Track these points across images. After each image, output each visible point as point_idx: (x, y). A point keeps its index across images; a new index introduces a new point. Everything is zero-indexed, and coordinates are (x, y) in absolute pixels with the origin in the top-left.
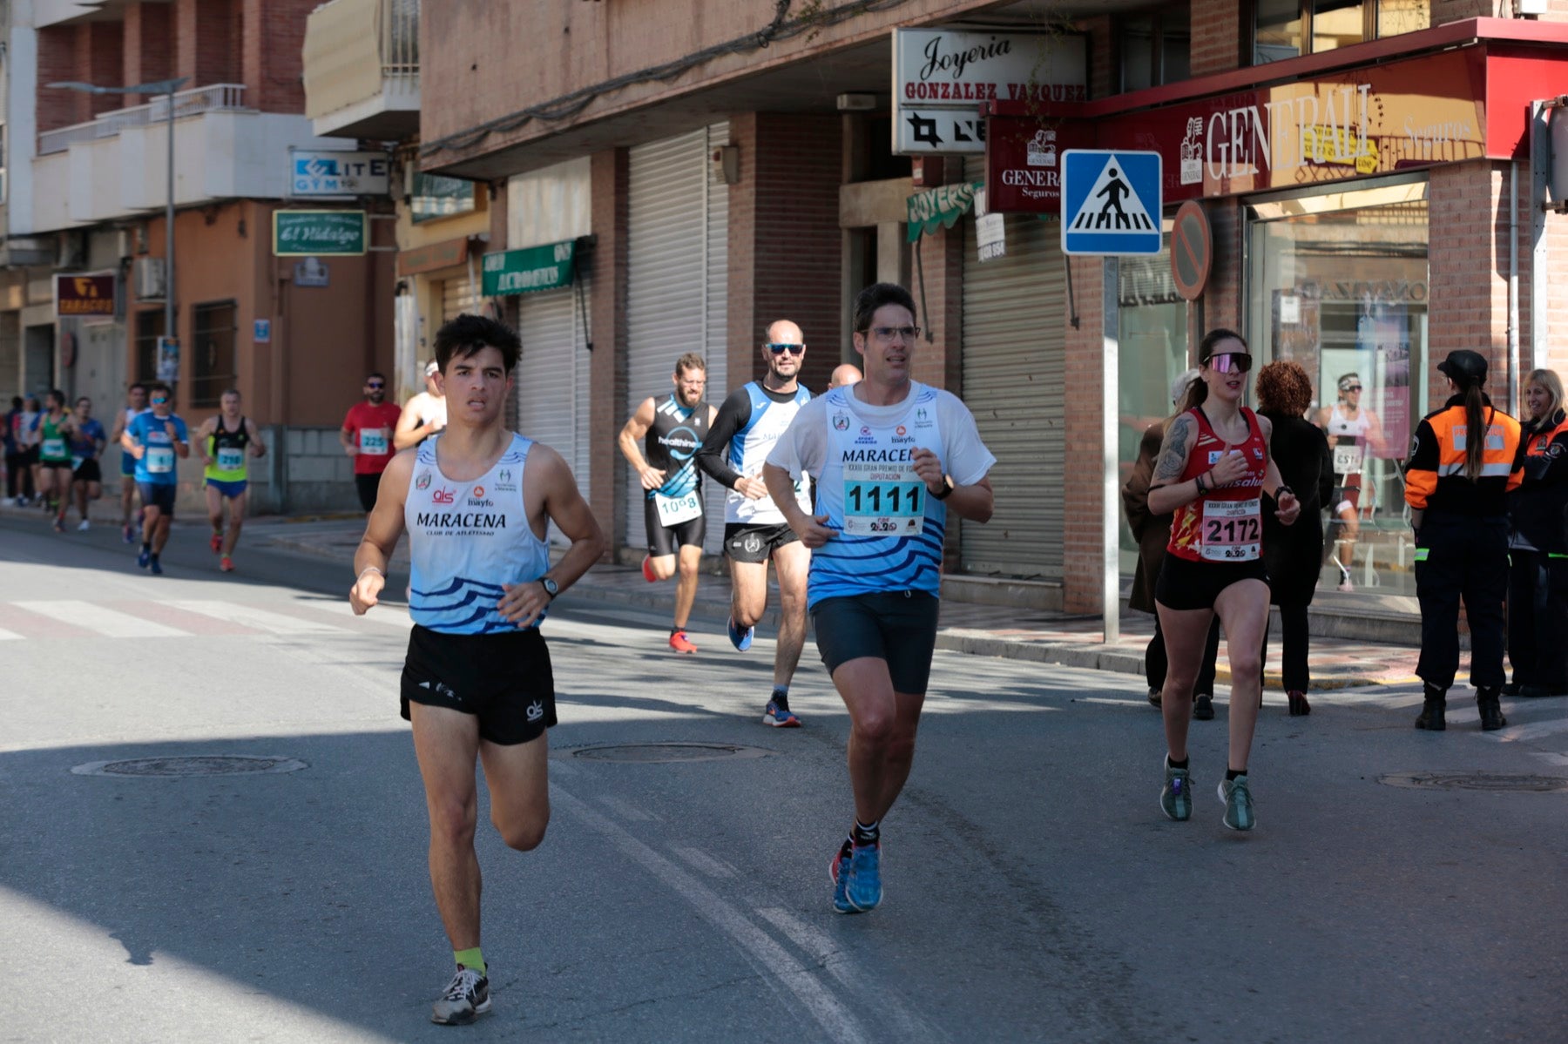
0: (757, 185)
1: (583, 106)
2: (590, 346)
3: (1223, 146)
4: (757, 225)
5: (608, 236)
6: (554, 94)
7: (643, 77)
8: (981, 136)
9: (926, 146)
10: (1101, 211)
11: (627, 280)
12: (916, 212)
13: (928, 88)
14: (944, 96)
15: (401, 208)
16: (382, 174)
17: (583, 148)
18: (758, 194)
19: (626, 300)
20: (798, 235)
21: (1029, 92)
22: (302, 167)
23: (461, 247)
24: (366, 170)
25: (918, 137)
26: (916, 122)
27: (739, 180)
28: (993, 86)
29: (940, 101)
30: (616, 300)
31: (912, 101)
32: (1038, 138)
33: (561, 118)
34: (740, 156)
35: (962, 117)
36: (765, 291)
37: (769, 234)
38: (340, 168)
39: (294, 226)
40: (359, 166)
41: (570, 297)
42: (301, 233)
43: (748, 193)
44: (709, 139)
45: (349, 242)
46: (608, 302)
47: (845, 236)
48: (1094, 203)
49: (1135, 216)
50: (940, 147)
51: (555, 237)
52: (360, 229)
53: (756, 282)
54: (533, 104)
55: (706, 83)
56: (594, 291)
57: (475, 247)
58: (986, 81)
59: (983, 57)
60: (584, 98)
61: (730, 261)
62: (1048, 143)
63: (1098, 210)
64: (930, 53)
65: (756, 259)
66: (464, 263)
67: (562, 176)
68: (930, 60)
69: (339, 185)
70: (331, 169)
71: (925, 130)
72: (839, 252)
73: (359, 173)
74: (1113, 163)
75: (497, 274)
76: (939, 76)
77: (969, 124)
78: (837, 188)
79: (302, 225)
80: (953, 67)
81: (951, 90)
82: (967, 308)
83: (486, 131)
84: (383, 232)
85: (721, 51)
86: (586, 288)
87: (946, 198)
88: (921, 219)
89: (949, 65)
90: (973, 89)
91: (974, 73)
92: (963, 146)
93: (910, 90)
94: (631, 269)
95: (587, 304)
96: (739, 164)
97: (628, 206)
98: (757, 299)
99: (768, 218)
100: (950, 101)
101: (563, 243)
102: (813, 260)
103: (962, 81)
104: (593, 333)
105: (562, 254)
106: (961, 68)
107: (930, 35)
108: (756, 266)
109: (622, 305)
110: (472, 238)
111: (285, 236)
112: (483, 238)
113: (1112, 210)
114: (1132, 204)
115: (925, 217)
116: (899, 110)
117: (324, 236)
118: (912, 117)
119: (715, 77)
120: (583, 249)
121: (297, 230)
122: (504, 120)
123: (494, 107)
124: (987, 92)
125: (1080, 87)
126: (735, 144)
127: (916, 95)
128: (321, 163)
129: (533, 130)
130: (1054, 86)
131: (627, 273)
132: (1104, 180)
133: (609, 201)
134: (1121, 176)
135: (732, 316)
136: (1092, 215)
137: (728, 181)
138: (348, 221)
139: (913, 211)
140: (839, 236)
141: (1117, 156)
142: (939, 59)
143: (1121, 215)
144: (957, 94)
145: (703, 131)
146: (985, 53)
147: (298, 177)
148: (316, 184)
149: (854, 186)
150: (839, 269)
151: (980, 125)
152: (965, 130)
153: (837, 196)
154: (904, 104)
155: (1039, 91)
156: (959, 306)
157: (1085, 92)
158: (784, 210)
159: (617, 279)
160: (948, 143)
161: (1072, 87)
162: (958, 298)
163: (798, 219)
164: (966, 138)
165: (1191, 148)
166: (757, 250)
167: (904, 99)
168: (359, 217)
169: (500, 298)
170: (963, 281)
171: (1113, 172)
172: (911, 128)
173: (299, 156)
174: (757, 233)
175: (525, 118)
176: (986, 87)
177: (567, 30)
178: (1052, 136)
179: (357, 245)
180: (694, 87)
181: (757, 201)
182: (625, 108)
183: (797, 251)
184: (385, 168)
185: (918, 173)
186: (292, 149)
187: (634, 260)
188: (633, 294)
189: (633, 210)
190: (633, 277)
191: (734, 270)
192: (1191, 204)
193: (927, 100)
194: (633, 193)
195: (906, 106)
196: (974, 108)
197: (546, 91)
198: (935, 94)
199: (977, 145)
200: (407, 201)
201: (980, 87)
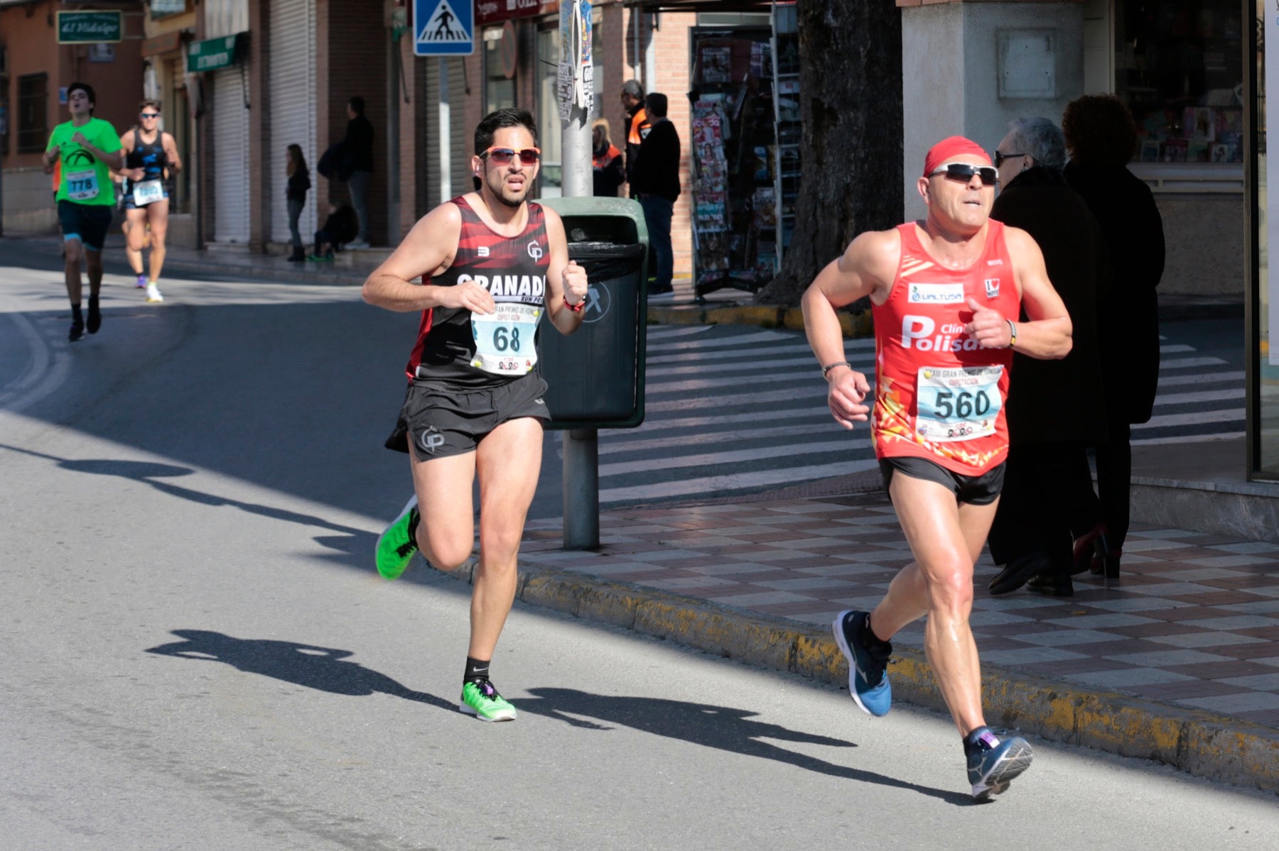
2: (248, 106)
4: (330, 27)
5: (257, 32)
11: (269, 62)
12: (396, 22)
18: (330, 6)
19: (268, 75)
20: (357, 33)
23: (175, 39)
30: (262, 75)
36: (335, 70)
39: (71, 22)
41: (238, 73)
42: (76, 27)
43: (324, 5)
45: (110, 33)
46: (257, 76)
47: (389, 36)
48: (433, 25)
49: (457, 33)
51: (226, 32)
52: (118, 23)
53: (330, 65)
56: (250, 68)
57: (186, 38)
61: (317, 50)
65: (330, 49)
66: (178, 49)
72: (384, 44)
75: (197, 56)
79: (77, 22)
82: (428, 82)
84: (138, 26)
86: (246, 67)
88: (398, 26)
94: (272, 54)
95: (246, 78)
97: (269, 12)
98: (330, 75)
101: (230, 37)
102: (368, 49)
104: (249, 98)
105: (230, 44)
108: (330, 54)
109: (266, 79)
110: (183, 31)
111: (65, 29)
112: (192, 31)
114: (455, 25)
115: (401, 25)
117: (93, 29)
120: (242, 39)
121: (73, 25)
131: (269, 56)
132: (438, 11)
133: (257, 8)
134: (449, 9)
135: (318, 86)
136: (431, 33)
138: (110, 18)
143: (449, 32)
153: (382, 7)
156: (423, 81)
158: (348, 17)
159: (262, 61)
162: (422, 76)
163: (357, 22)
166: (330, 43)
168: (117, 15)
169: (201, 74)
170: (425, 65)
171: (444, 7)
174: (330, 32)
179: (115, 35)
183: (357, 43)
187: (272, 48)
188: (273, 71)
189: (272, 15)
190: (273, 59)
191: (319, 56)
192: (508, 22)
194: (272, 3)
200: (149, 3)
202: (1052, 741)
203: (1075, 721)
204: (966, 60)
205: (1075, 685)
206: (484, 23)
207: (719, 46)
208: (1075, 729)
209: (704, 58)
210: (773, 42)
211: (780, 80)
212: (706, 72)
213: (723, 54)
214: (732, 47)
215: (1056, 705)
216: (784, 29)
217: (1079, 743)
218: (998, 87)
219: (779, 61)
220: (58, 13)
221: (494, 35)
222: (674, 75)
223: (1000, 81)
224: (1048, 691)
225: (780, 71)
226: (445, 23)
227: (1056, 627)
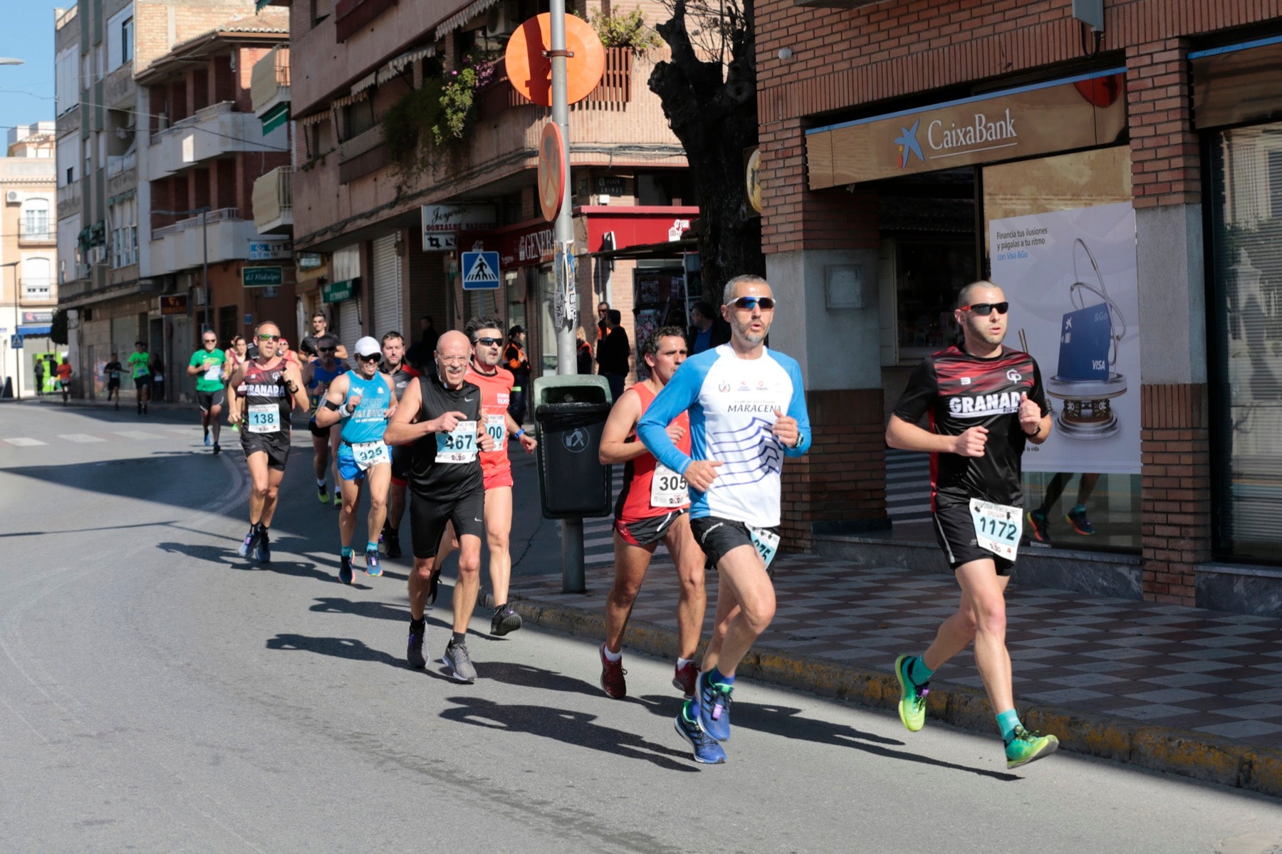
0: (410, 257)
1: (344, 226)
2: (360, 324)
3: (530, 247)
4: (411, 274)
5: (365, 277)
6: (335, 221)
7: (362, 216)
8: (454, 243)
9: (435, 248)
11: (373, 296)
13: (435, 227)
14: (442, 229)
15: (297, 264)
16: (288, 250)
17: (353, 241)
18: (410, 261)
19: (373, 304)
20: (427, 277)
21: (474, 226)
22: (253, 248)
23: (316, 282)
24: (282, 248)
25: (432, 245)
26: (431, 240)
27: (404, 255)
28: (460, 225)
29: (440, 231)
30: (370, 304)
31: (429, 232)
33: (337, 231)
34: (404, 245)
35: (448, 237)
36: (414, 299)
37: (415, 279)
38: (270, 248)
39: (251, 274)
40: (279, 247)
41: (354, 303)
42: (255, 277)
43: (407, 260)
44: (397, 238)
45: (276, 280)
46: (366, 305)
48: (474, 271)
49: (490, 275)
50: (441, 248)
51: (346, 278)
52: (280, 274)
53: (411, 297)
54: (329, 225)
55: (379, 220)
56: (362, 300)
57: (322, 282)
58: (457, 223)
60: (343, 223)
61: (402, 288)
63: (476, 273)
64: (436, 214)
65: (411, 287)
66: (317, 289)
67: (350, 251)
68: (436, 216)
69: (270, 255)
70: (266, 248)
71: (434, 242)
73: (279, 249)
74: (481, 256)
75: (329, 293)
76: (439, 222)
77: (451, 239)
79: (255, 274)
80: (445, 219)
81: (444, 227)
83: (314, 236)
84: (292, 276)
85: (382, 208)
86: (359, 299)
88: (453, 272)
89: (443, 218)
90: (452, 226)
91: (453, 220)
92: (449, 248)
93: (428, 228)
94: (375, 291)
95: (359, 305)
96: (404, 248)
97: (373, 265)
98: (411, 302)
99: (415, 270)
100: (444, 231)
101: (349, 281)
102: (434, 286)
103: (448, 223)
104: (362, 318)
105: (349, 285)
106: (448, 219)
107: (436, 207)
108: (411, 290)
109: (371, 306)
110: (320, 278)
111: (247, 278)
112: (325, 278)
113: (481, 273)
114: (488, 271)
116: (425, 235)
117: (264, 278)
118: (429, 238)
120: (356, 282)
121: (253, 276)
122: (320, 231)
123: (317, 226)
124: (458, 227)
125: (494, 224)
126: (403, 241)
127: (431, 230)
128: (262, 246)
129: (328, 236)
130: (484, 224)
131: (373, 292)
132: (477, 262)
133: (366, 262)
134: (484, 261)
135: (404, 310)
136: (473, 276)
137: (401, 256)
138: (275, 271)
140: (445, 276)
141: (483, 254)
142: (439, 215)
143: (484, 275)
144: (446, 228)
145: (394, 235)
146: (456, 213)
147: (252, 253)
148: (259, 255)
151: (455, 239)
152: (450, 242)
155: (478, 226)
156: (469, 306)
157: (496, 225)
158: (421, 267)
159: (369, 295)
160: (443, 246)
163: (427, 270)
164: (450, 245)
165: (521, 247)
166: (411, 283)
167: (426, 231)
168: (279, 269)
169: (332, 303)
170: (470, 295)
171: (481, 260)
172: (429, 242)
173: (252, 243)
174: (410, 278)
175: (325, 231)
176: (458, 225)
177: (338, 196)
178: (481, 243)
179: (278, 281)
181: (410, 264)
183: (427, 283)
184: (290, 247)
185: (452, 255)
186: (249, 240)
187: (375, 287)
188: (376, 301)
189: (375, 266)
190: (375, 294)
191: (404, 291)
192: (520, 268)
193: (435, 231)
194: (375, 259)
195: (427, 234)
196: (453, 233)
197: (332, 220)
198: (438, 229)
199: (453, 247)
200: (299, 261)
201: (455, 225)
202: (868, 706)
203: (883, 693)
204: (806, 285)
205: (882, 671)
206: (506, 269)
207: (652, 280)
208: (882, 698)
209: (643, 288)
210: (685, 277)
211: (690, 300)
212: (644, 296)
213: (654, 285)
214: (660, 280)
215: (870, 684)
216: (692, 269)
217: (885, 707)
218: (826, 301)
219: (689, 289)
220: (243, 268)
221: (511, 276)
222: (624, 298)
223: (827, 298)
224: (865, 675)
225: (690, 295)
226: (481, 269)
227: (868, 636)
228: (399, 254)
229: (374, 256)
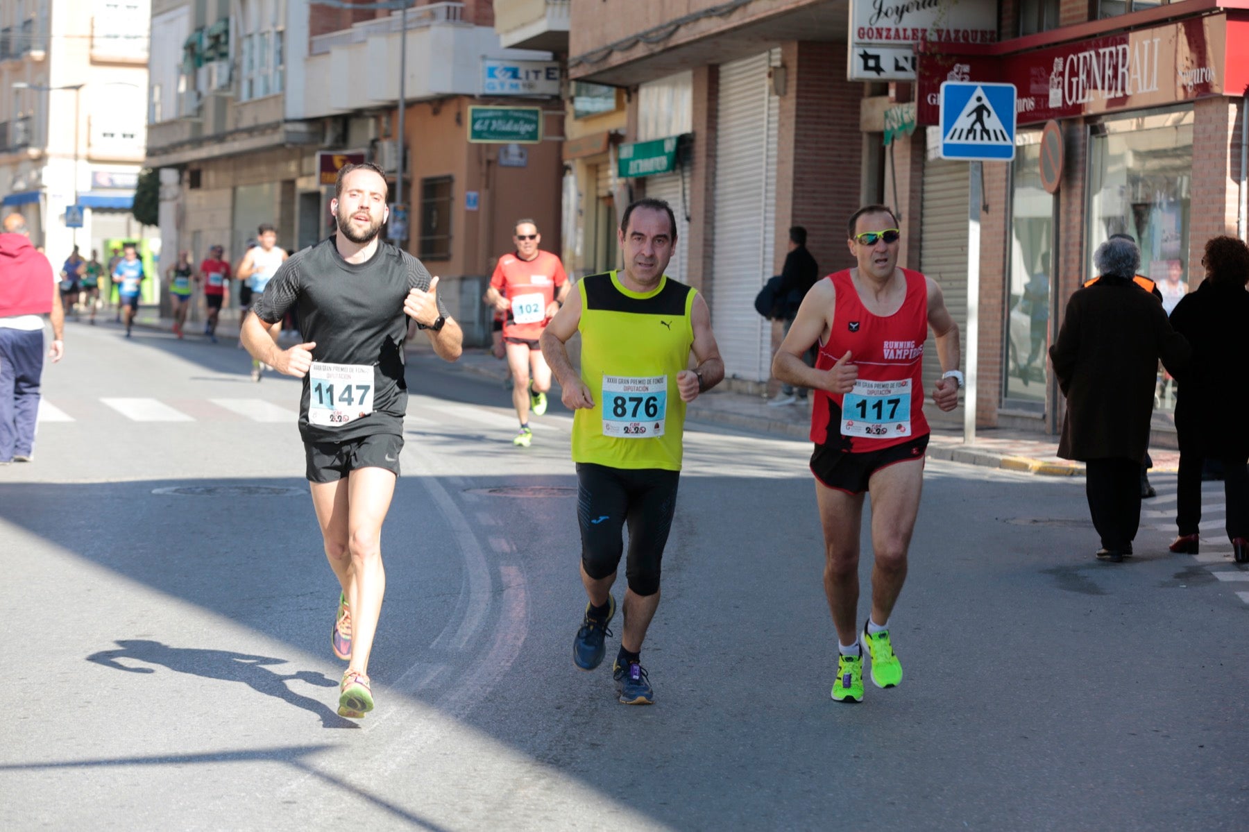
0: (798, 97)
1: (671, 34)
2: (688, 219)
3: (1074, 80)
4: (797, 129)
5: (702, 132)
6: (654, 23)
7: (710, 13)
8: (914, 67)
9: (872, 75)
10: (969, 127)
11: (715, 168)
12: (890, 123)
13: (875, 31)
14: (888, 37)
15: (569, 107)
16: (555, 79)
17: (683, 64)
18: (798, 104)
19: (714, 183)
20: (829, 137)
21: (953, 35)
22: (491, 72)
23: (604, 139)
24: (542, 76)
25: (867, 68)
26: (865, 57)
27: (785, 93)
28: (924, 31)
29: (884, 41)
30: (707, 183)
31: (863, 41)
32: (956, 70)
33: (657, 42)
34: (786, 75)
35: (901, 54)
36: (801, 179)
37: (805, 135)
38: (522, 74)
39: (484, 119)
40: (537, 72)
41: (677, 180)
42: (490, 125)
43: (791, 103)
44: (770, 60)
45: (528, 132)
46: (701, 184)
47: (865, 140)
48: (964, 121)
49: (995, 131)
50: (883, 76)
51: (662, 134)
52: (536, 122)
53: (795, 172)
54: (641, 31)
55: (747, 20)
56: (692, 176)
57: (615, 139)
58: (919, 27)
59: (918, 9)
60: (672, 28)
61: (778, 156)
62: (963, 73)
63: (967, 126)
64: (877, 5)
65: (796, 154)
66: (606, 152)
67: (674, 85)
68: (877, 11)
69: (521, 87)
70: (515, 74)
71: (871, 63)
72: (860, 150)
73: (537, 77)
74: (979, 92)
75: (627, 161)
76: (884, 23)
77: (906, 59)
78: (859, 101)
79: (491, 118)
80: (895, 17)
81: (893, 33)
82: (926, 196)
83: (610, 51)
84: (559, 126)
86: (687, 174)
87: (907, 112)
88: (892, 128)
89: (892, 14)
90: (909, 33)
91: (912, 20)
92: (901, 75)
93: (861, 33)
94: (719, 159)
95: (687, 186)
96: (786, 81)
97: (717, 110)
98: (795, 185)
99: (805, 123)
100: (892, 41)
101: (670, 138)
102: (840, 156)
103: (901, 27)
104: (691, 208)
105: (670, 147)
106: (901, 17)
108: (796, 160)
109: (710, 187)
110: (613, 132)
111: (478, 127)
112: (621, 132)
113: (978, 127)
114: (993, 122)
115: (896, 126)
116: (853, 47)
117: (508, 127)
118: (862, 53)
119: (753, 15)
120: (685, 143)
121: (487, 122)
122: (622, 42)
123: (618, 32)
124: (920, 35)
125: (992, 32)
126: (784, 66)
127: (866, 36)
128: (507, 69)
129: (640, 51)
130: (972, 31)
131: (715, 162)
132: (972, 104)
133: (704, 106)
134: (986, 102)
135: (779, 197)
136: (962, 130)
137: (777, 93)
138: (528, 116)
139: (887, 122)
140: (861, 138)
141: (984, 88)
142: (884, 9)
143: (985, 130)
144: (897, 36)
145: (765, 55)
146: (920, 6)
147: (488, 80)
148: (501, 85)
149: (872, 99)
150: (860, 163)
151: (914, 59)
152: (902, 63)
153: (859, 107)
154: (857, 44)
155: (961, 35)
156: (919, 194)
157: (995, 36)
158: (818, 117)
159: (707, 167)
160: (889, 72)
161: (986, 32)
162: (919, 188)
163: (829, 124)
164: (903, 69)
165: (1056, 80)
166: (796, 147)
167: (857, 39)
168: (536, 113)
169: (631, 180)
170: (923, 175)
171: (979, 99)
172: (861, 61)
173: (489, 63)
174: (796, 135)
175: (634, 42)
176: (920, 31)
178: (966, 68)
179: (533, 135)
180: (740, 23)
181: (797, 110)
182: (697, 36)
183: (828, 149)
184: (557, 74)
185: (892, 93)
186: (484, 58)
187: (720, 153)
188: (719, 179)
189: (721, 114)
190: (719, 166)
191: (780, 162)
192: (1052, 123)
193: (874, 41)
194: (721, 101)
195: (858, 44)
196: (909, 47)
197: (649, 20)
198: (880, 36)
199: (910, 75)
200: (572, 100)
201: (914, 31)
206: (1028, 121)
220: (469, 109)
221: (1031, 139)
226: (979, 119)
228: (779, 90)
229: (721, 94)
